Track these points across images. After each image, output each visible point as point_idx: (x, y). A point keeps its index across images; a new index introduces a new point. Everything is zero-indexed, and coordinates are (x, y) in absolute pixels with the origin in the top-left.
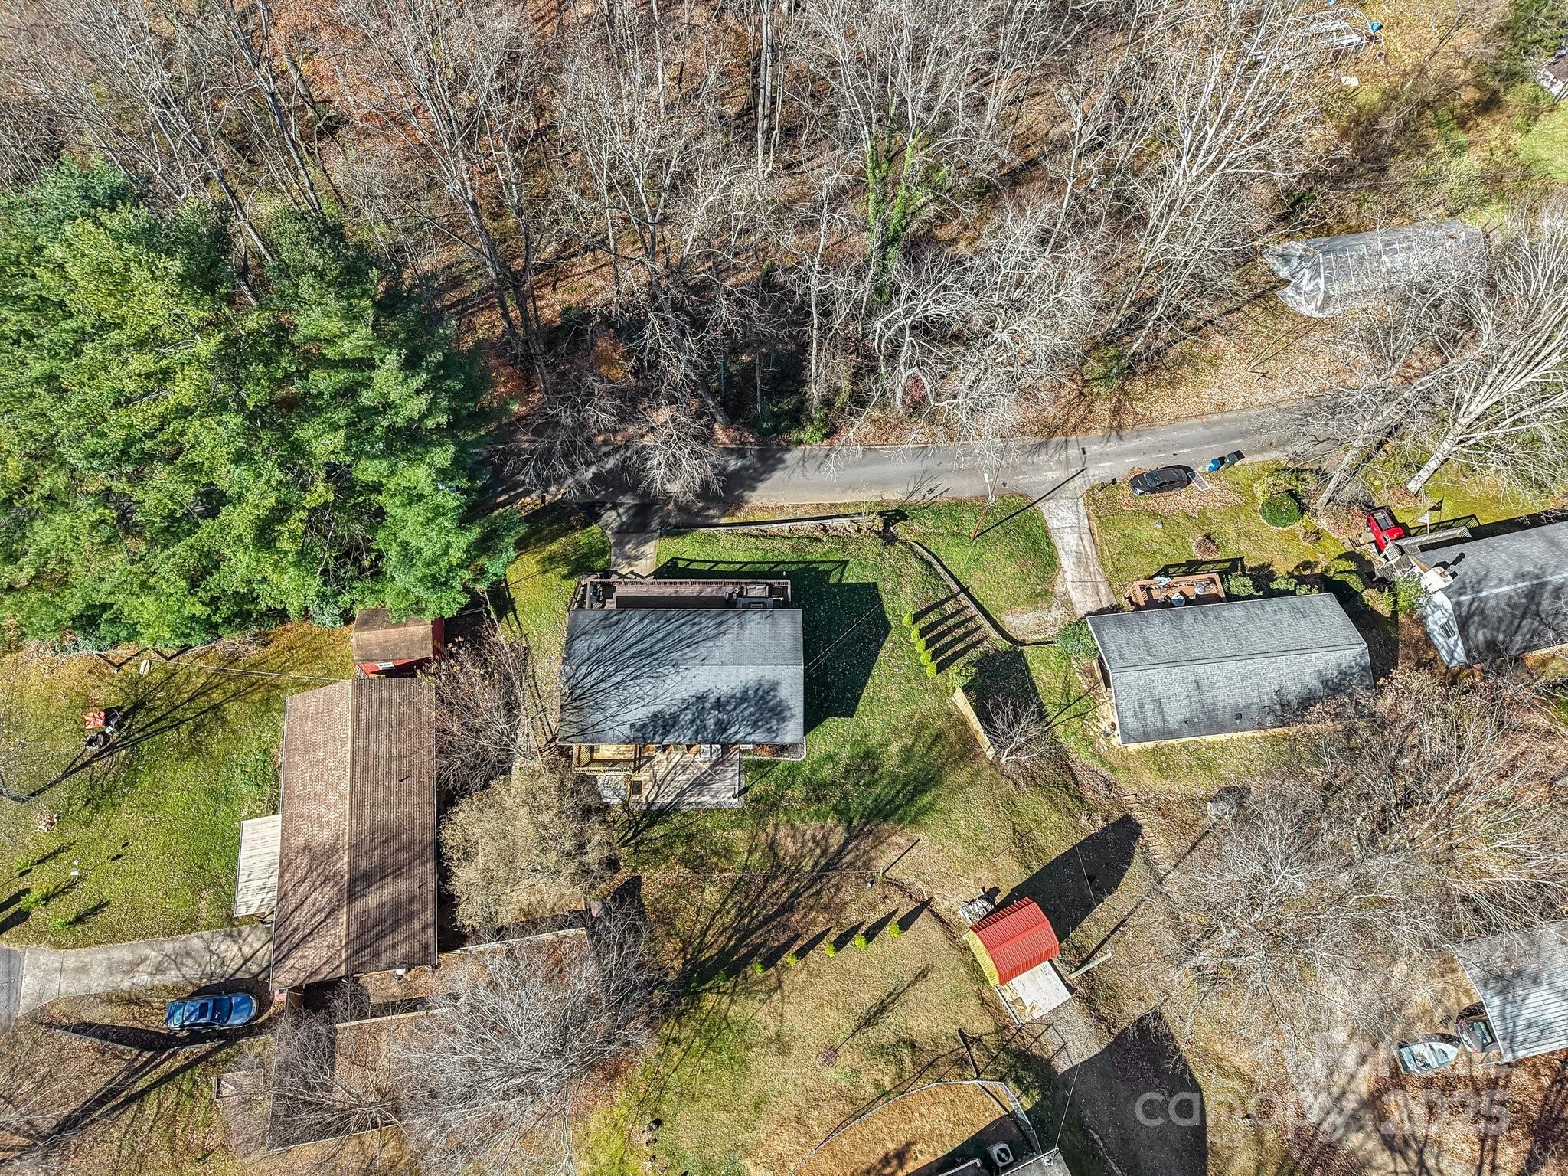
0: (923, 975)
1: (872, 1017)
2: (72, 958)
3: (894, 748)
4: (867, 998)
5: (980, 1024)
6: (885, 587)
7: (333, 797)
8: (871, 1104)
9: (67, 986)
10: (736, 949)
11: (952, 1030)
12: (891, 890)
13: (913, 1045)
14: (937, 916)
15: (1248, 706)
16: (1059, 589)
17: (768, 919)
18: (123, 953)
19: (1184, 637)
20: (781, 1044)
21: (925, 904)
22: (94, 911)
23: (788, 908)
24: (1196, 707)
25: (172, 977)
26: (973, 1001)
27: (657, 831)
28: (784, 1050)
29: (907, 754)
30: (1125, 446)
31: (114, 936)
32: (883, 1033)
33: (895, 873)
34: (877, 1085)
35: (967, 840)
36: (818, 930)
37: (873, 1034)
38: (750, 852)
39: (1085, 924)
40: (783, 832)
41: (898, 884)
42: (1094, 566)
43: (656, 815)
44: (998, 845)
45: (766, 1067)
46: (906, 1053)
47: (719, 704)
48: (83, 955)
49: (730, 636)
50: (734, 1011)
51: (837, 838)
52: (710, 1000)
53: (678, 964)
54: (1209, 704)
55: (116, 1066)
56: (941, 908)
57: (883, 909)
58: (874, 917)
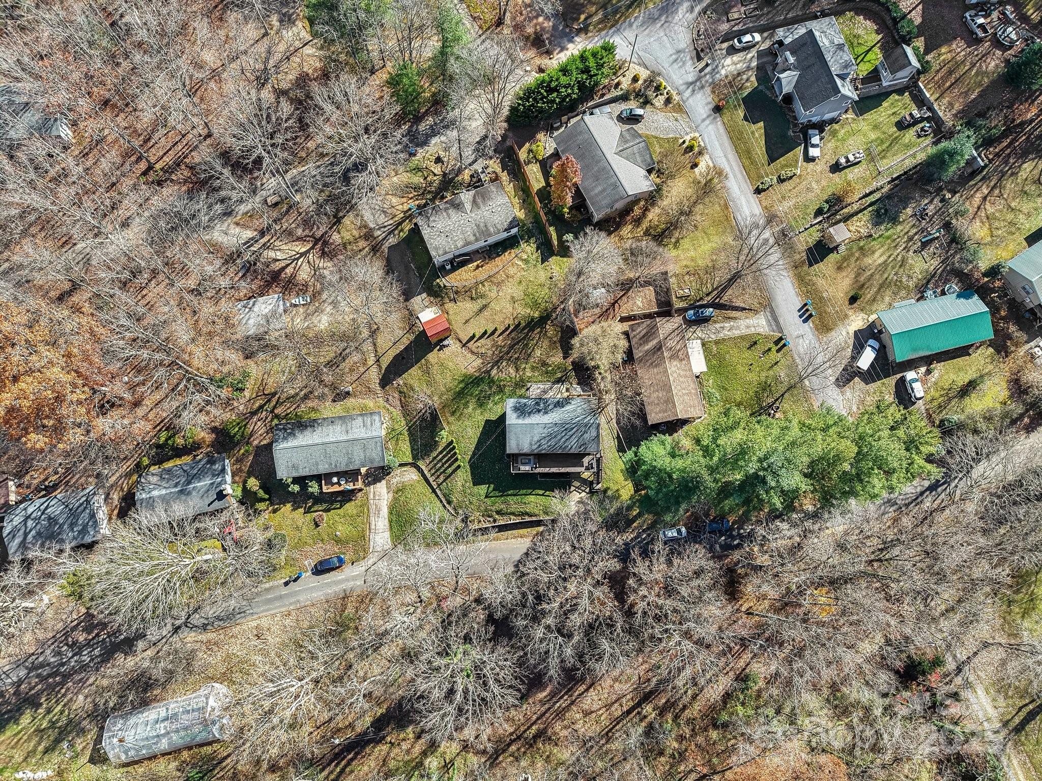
0: (467, 322)
1: (485, 307)
2: (753, 330)
3: (471, 408)
4: (486, 313)
5: (449, 306)
6: (469, 484)
7: (675, 375)
8: (486, 280)
9: (750, 322)
10: (529, 332)
11: (458, 303)
12: (475, 350)
13: (472, 298)
14: (460, 341)
15: (328, 425)
16: (391, 495)
17: (518, 343)
18: (737, 333)
19: (348, 454)
20: (513, 300)
21: (464, 345)
22: (752, 346)
23: (511, 347)
24: (349, 425)
25: (718, 326)
26: (451, 312)
27: (559, 375)
28: (513, 298)
29: (466, 405)
30: (344, 586)
31: (742, 338)
32: (481, 302)
33: (474, 357)
34: (484, 286)
35: (446, 368)
36: (501, 337)
37: (484, 302)
38: (525, 368)
39: (408, 342)
40: (514, 375)
41: (472, 353)
42: (373, 508)
43: (559, 381)
44: (435, 367)
45: (518, 292)
46: (474, 296)
47: (539, 411)
48: (748, 332)
49: (536, 439)
50: (528, 311)
51: (494, 372)
52: (537, 315)
53: (548, 327)
54: (344, 426)
55: (725, 298)
56: (458, 344)
57: (478, 344)
58: (482, 341)
